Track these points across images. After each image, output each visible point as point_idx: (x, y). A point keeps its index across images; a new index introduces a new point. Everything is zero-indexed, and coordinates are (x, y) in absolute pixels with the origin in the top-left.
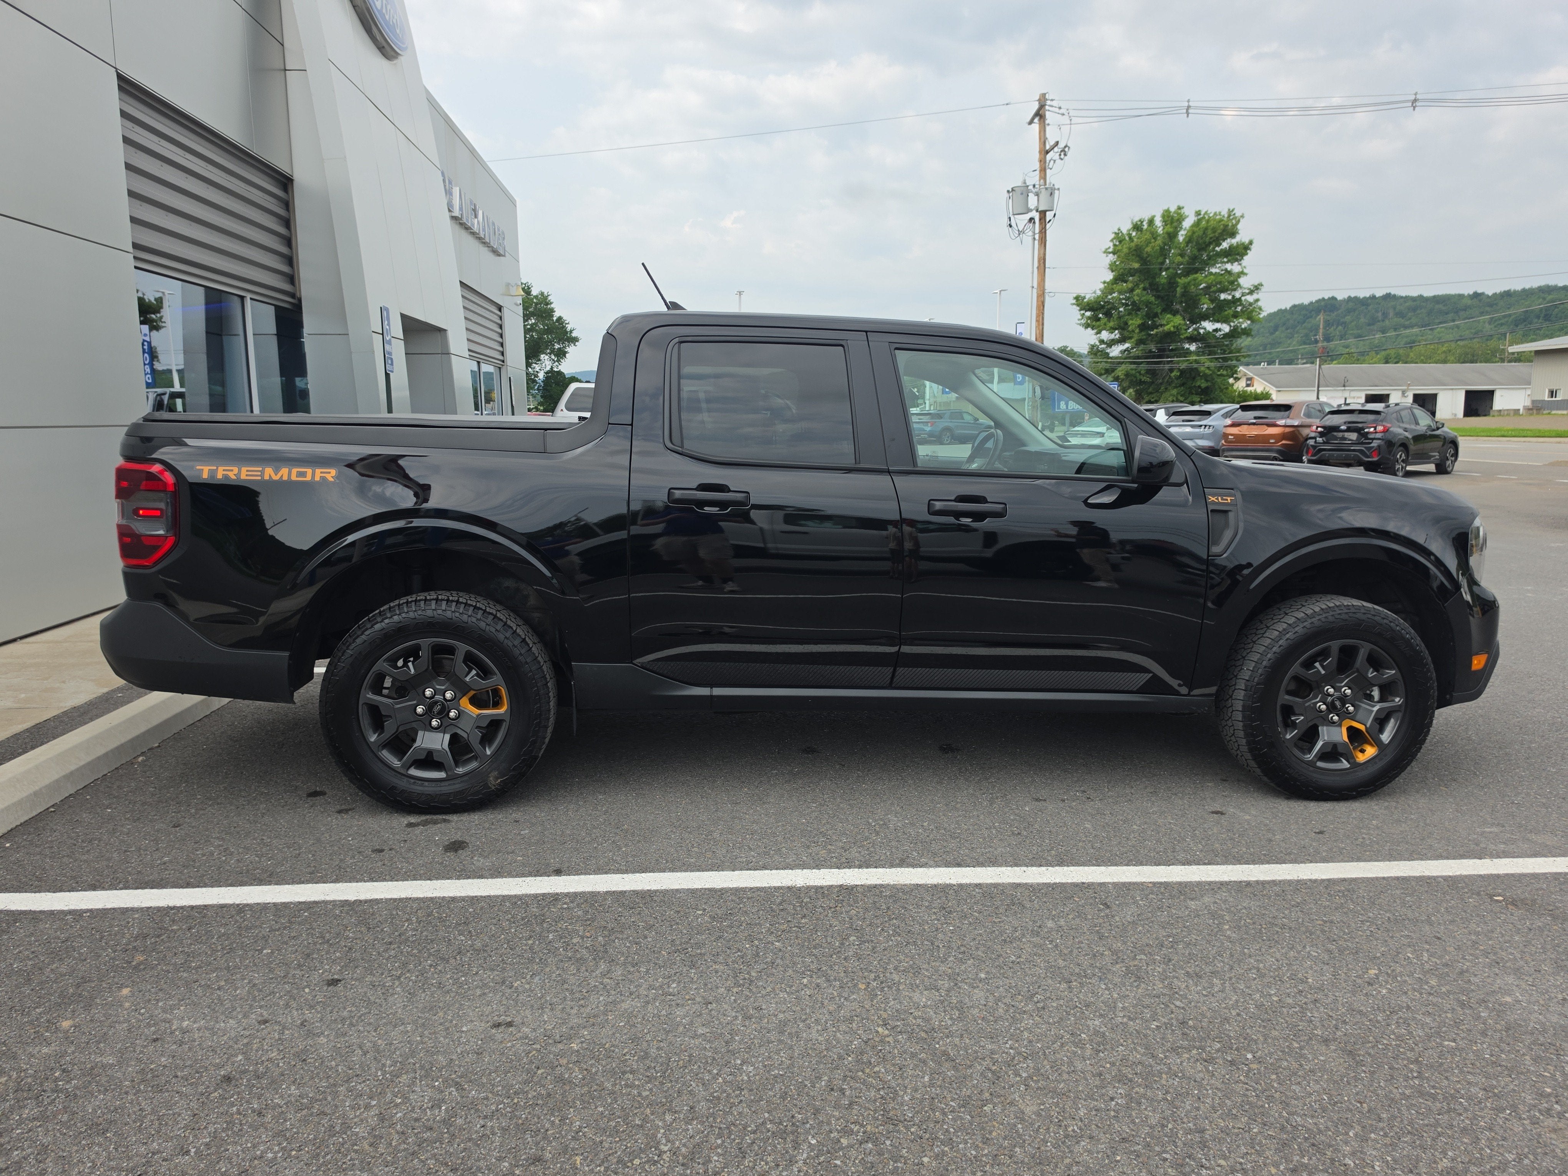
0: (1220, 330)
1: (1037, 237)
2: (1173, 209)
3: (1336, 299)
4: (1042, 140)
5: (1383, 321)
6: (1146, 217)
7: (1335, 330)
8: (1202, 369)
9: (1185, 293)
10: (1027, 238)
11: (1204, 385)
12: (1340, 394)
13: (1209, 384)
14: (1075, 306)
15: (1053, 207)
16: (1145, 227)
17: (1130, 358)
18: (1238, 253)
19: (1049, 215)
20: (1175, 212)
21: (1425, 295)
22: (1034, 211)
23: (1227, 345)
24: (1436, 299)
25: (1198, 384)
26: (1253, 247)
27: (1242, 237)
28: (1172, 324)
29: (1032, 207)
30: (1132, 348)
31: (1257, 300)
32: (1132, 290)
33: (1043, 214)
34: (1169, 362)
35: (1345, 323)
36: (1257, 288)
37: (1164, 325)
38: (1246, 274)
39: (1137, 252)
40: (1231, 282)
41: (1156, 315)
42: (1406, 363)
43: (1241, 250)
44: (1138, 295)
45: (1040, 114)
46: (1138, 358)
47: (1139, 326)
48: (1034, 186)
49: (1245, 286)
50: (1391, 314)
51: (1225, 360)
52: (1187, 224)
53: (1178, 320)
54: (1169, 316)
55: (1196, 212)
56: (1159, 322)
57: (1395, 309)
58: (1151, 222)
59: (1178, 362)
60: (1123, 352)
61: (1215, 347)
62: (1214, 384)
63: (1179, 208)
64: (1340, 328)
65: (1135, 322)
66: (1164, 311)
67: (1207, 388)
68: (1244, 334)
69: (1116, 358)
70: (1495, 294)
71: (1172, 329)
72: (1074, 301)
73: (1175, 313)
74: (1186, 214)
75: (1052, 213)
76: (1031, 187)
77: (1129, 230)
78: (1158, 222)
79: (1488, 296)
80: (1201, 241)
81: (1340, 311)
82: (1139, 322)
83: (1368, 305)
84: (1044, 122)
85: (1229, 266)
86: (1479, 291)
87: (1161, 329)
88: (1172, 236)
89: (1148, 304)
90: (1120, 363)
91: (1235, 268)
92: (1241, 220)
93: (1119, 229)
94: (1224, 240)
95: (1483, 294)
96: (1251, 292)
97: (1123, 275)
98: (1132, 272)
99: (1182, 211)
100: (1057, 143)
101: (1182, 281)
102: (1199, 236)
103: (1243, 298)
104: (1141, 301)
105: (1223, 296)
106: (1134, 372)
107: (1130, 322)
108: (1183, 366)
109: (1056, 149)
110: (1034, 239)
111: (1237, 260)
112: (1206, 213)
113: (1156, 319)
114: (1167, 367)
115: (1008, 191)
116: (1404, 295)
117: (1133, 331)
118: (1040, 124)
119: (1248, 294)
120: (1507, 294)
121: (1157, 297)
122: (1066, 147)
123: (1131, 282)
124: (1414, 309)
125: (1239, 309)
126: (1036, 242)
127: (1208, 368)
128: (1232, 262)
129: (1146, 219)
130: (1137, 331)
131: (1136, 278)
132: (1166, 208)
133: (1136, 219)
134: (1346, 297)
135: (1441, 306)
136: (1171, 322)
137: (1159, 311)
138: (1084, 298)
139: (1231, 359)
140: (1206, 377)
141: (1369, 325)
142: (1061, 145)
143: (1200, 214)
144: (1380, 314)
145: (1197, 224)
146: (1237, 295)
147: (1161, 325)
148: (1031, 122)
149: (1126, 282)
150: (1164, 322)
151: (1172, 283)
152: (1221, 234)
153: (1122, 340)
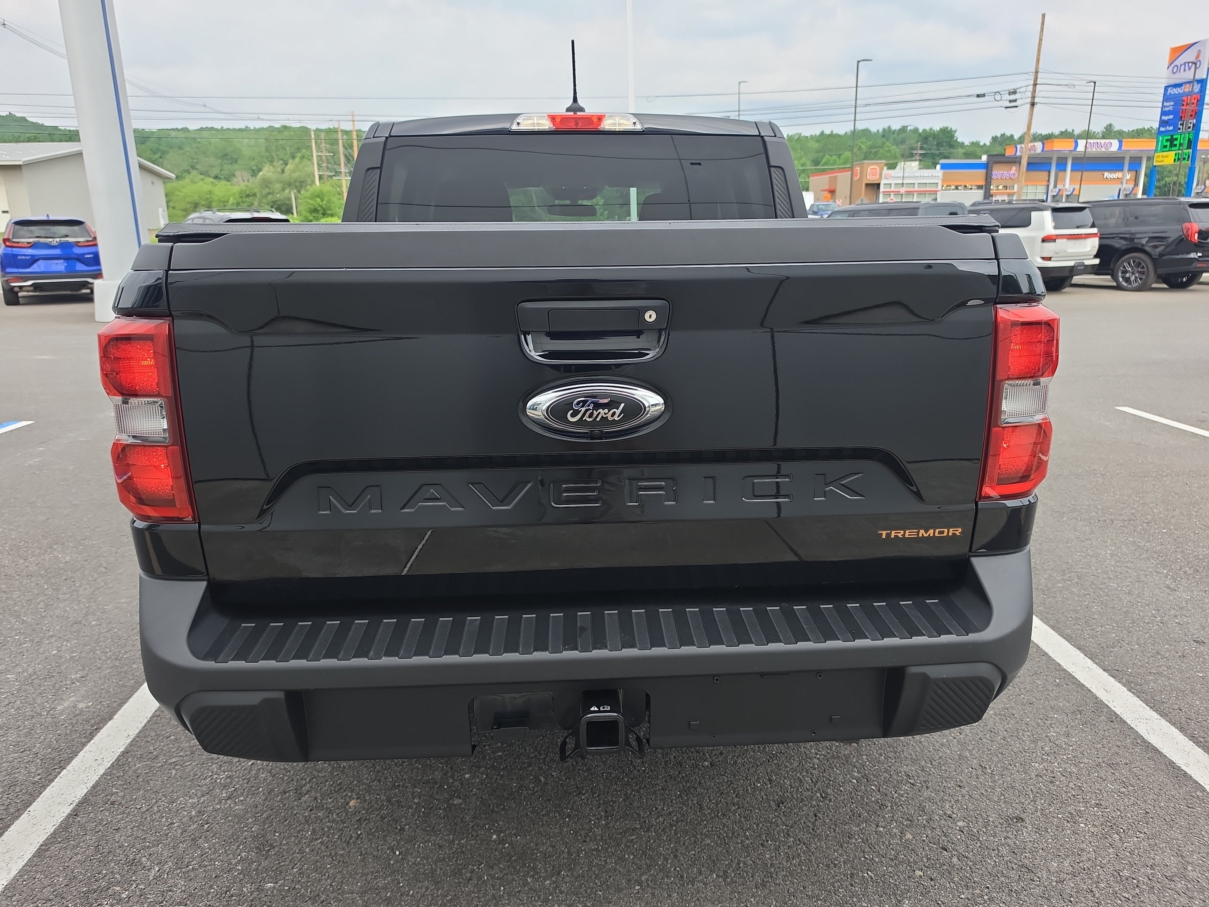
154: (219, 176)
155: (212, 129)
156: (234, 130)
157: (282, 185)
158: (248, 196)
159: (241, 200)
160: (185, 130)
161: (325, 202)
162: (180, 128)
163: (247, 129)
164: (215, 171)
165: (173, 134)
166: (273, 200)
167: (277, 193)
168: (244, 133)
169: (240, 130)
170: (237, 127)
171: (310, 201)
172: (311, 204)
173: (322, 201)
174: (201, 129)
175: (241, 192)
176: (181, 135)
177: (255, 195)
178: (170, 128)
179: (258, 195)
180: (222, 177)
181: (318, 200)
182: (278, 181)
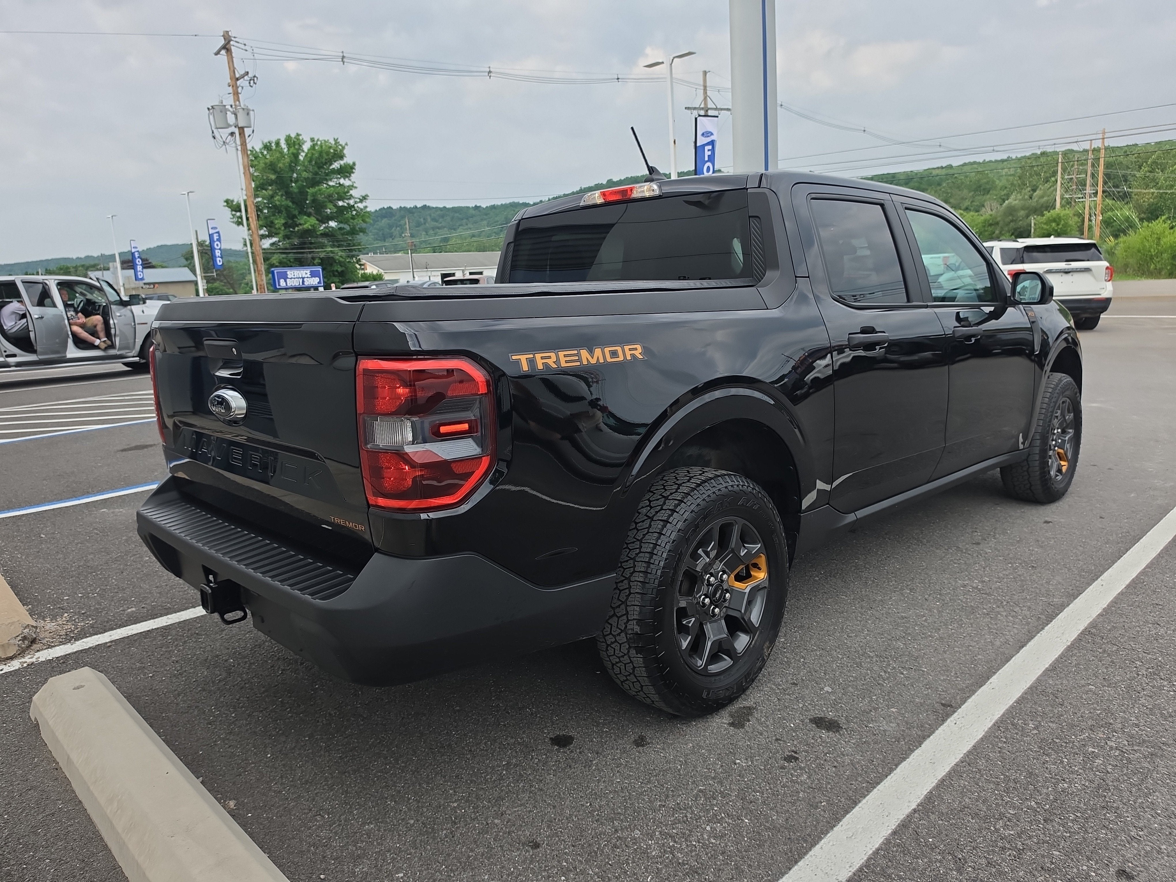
0: (344, 228)
1: (239, 148)
2: (293, 135)
3: (391, 208)
4: (232, 69)
5: (425, 224)
6: (274, 139)
7: (395, 230)
8: (337, 257)
9: (314, 201)
10: (231, 149)
11: (340, 269)
12: (424, 274)
13: (343, 268)
14: (227, 208)
15: (250, 124)
16: (274, 147)
17: (279, 249)
18: (347, 171)
19: (247, 131)
20: (295, 138)
21: (447, 207)
22: (233, 127)
23: (350, 240)
24: (454, 210)
25: (335, 268)
26: (356, 167)
27: (348, 160)
28: (309, 223)
29: (231, 123)
30: (279, 241)
31: (366, 207)
32: (272, 197)
33: (242, 130)
34: (310, 252)
35: (401, 225)
36: (364, 198)
37: (303, 224)
38: (356, 188)
39: (272, 167)
40: (343, 193)
41: (294, 216)
42: (446, 252)
43: (349, 170)
44: (278, 201)
45: (226, 48)
46: (286, 249)
47: (284, 224)
48: (231, 106)
49: (356, 196)
50: (429, 220)
51: (351, 250)
52: (306, 147)
53: (313, 221)
54: (305, 217)
55: (311, 139)
56: (298, 222)
57: (430, 216)
58: (278, 144)
59: (318, 252)
60: (272, 244)
61: (342, 241)
62: (347, 268)
63: (298, 135)
64: (398, 228)
65: (279, 222)
66: (300, 213)
67: (342, 271)
68: (361, 232)
69: (268, 249)
70: (487, 207)
71: (310, 227)
72: (225, 204)
73: (309, 215)
74: (305, 139)
75: (251, 129)
76: (228, 107)
77: (260, 149)
78: (283, 145)
79: (483, 208)
80: (319, 162)
81: (396, 217)
82: (283, 221)
83: (413, 213)
84: (231, 55)
85: (342, 181)
86: (478, 205)
87: (301, 227)
88: (296, 156)
89: (287, 208)
90: (274, 253)
91: (346, 182)
92: (346, 147)
93: (253, 148)
94: (335, 161)
95: (480, 206)
96: (361, 201)
97: (263, 184)
98: (271, 183)
99: (301, 138)
100: (247, 73)
101: (311, 191)
102: (317, 158)
103: (356, 206)
104: (282, 206)
105: (341, 203)
106: (285, 260)
107: (276, 222)
108: (322, 255)
109: (246, 78)
110: (237, 149)
111: (347, 177)
112: (318, 140)
113: (296, 220)
114: (310, 256)
115: (208, 109)
116: (434, 206)
117: (280, 229)
118: (228, 56)
119: (359, 202)
120: (493, 207)
121: (293, 203)
122: (255, 77)
123: (271, 190)
124: (442, 216)
125: (354, 213)
126: (239, 152)
127: (341, 257)
128: (345, 177)
129: (274, 141)
130: (283, 228)
131: (274, 187)
132: (288, 134)
133: (266, 141)
134: (399, 207)
135: (457, 215)
136: (308, 222)
137: (297, 213)
138: (233, 201)
139: (355, 250)
140: (340, 264)
141: (417, 227)
142: (250, 75)
143: (314, 141)
144: (422, 220)
145: (313, 147)
146: (352, 202)
147: (301, 224)
148: (217, 53)
149: (266, 190)
150: (302, 222)
151: (303, 193)
152: (333, 157)
153: (270, 236)
154: (970, 207)
155: (975, 163)
156: (996, 161)
157: (1026, 212)
158: (991, 225)
159: (983, 229)
160: (950, 167)
161: (1060, 226)
162: (944, 166)
163: (1009, 160)
164: (967, 203)
165: (935, 172)
166: (1015, 227)
167: (1020, 220)
168: (1005, 163)
169: (1003, 161)
170: (999, 159)
171: (1045, 227)
172: (1047, 230)
173: (1058, 225)
174: (965, 164)
175: (985, 221)
176: (944, 172)
177: (997, 223)
178: (935, 166)
179: (1001, 224)
180: (972, 209)
181: (1054, 224)
182: (1023, 208)
